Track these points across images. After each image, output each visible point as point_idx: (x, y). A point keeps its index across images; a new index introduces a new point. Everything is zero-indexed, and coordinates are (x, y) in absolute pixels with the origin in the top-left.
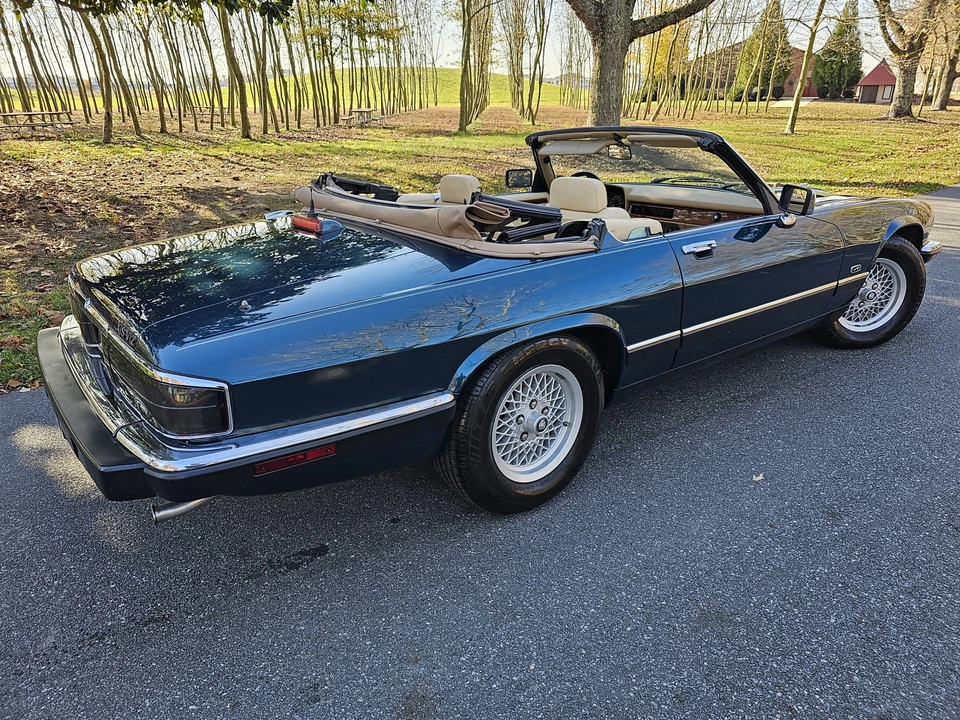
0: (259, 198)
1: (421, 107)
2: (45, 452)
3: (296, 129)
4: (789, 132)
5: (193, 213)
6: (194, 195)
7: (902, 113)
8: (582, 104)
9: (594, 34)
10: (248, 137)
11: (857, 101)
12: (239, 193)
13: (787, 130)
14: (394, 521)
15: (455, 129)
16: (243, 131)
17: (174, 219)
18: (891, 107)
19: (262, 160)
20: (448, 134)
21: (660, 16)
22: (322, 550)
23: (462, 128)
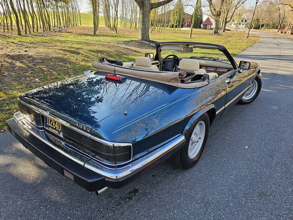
0: (38, 58)
1: (76, 25)
2: (7, 166)
3: (37, 32)
4: (190, 38)
5: (14, 64)
6: (13, 57)
7: (216, 33)
8: (128, 27)
9: (140, 7)
10: (20, 35)
11: (202, 28)
12: (29, 57)
14: (153, 176)
15: (93, 33)
16: (18, 33)
17: (8, 67)
19: (30, 44)
20: (90, 35)
21: (159, 3)
22: (136, 191)
23: (95, 33)
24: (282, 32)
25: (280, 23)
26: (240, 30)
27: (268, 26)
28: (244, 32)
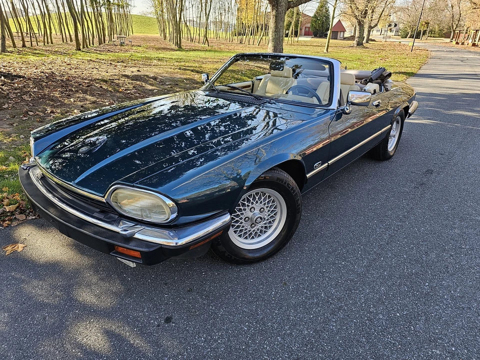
4: (326, 52)
7: (360, 44)
9: (273, 6)
10: (80, 50)
13: (325, 51)
16: (77, 47)
18: (355, 42)
23: (180, 47)
24: (457, 43)
25: (453, 28)
26: (391, 40)
27: (432, 33)
28: (400, 42)
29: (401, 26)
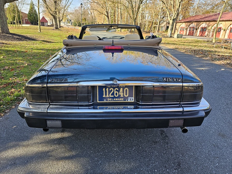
4: (40, 32)
7: (57, 28)
18: (54, 27)
26: (71, 27)
28: (75, 28)
29: (72, 21)
